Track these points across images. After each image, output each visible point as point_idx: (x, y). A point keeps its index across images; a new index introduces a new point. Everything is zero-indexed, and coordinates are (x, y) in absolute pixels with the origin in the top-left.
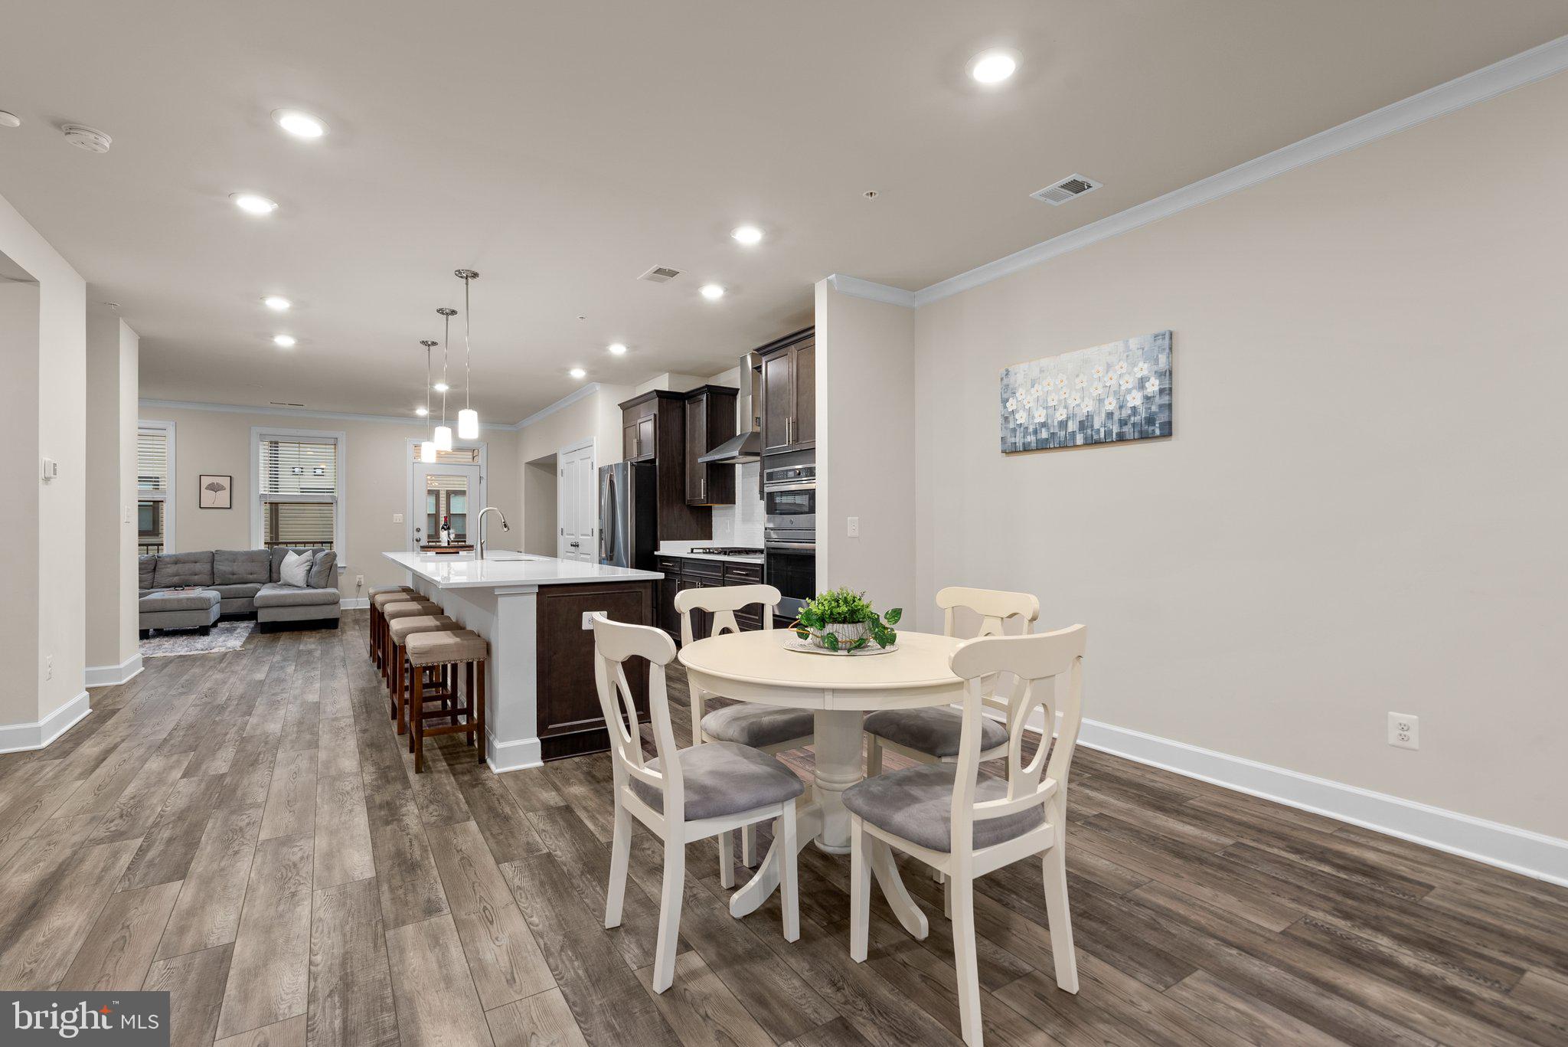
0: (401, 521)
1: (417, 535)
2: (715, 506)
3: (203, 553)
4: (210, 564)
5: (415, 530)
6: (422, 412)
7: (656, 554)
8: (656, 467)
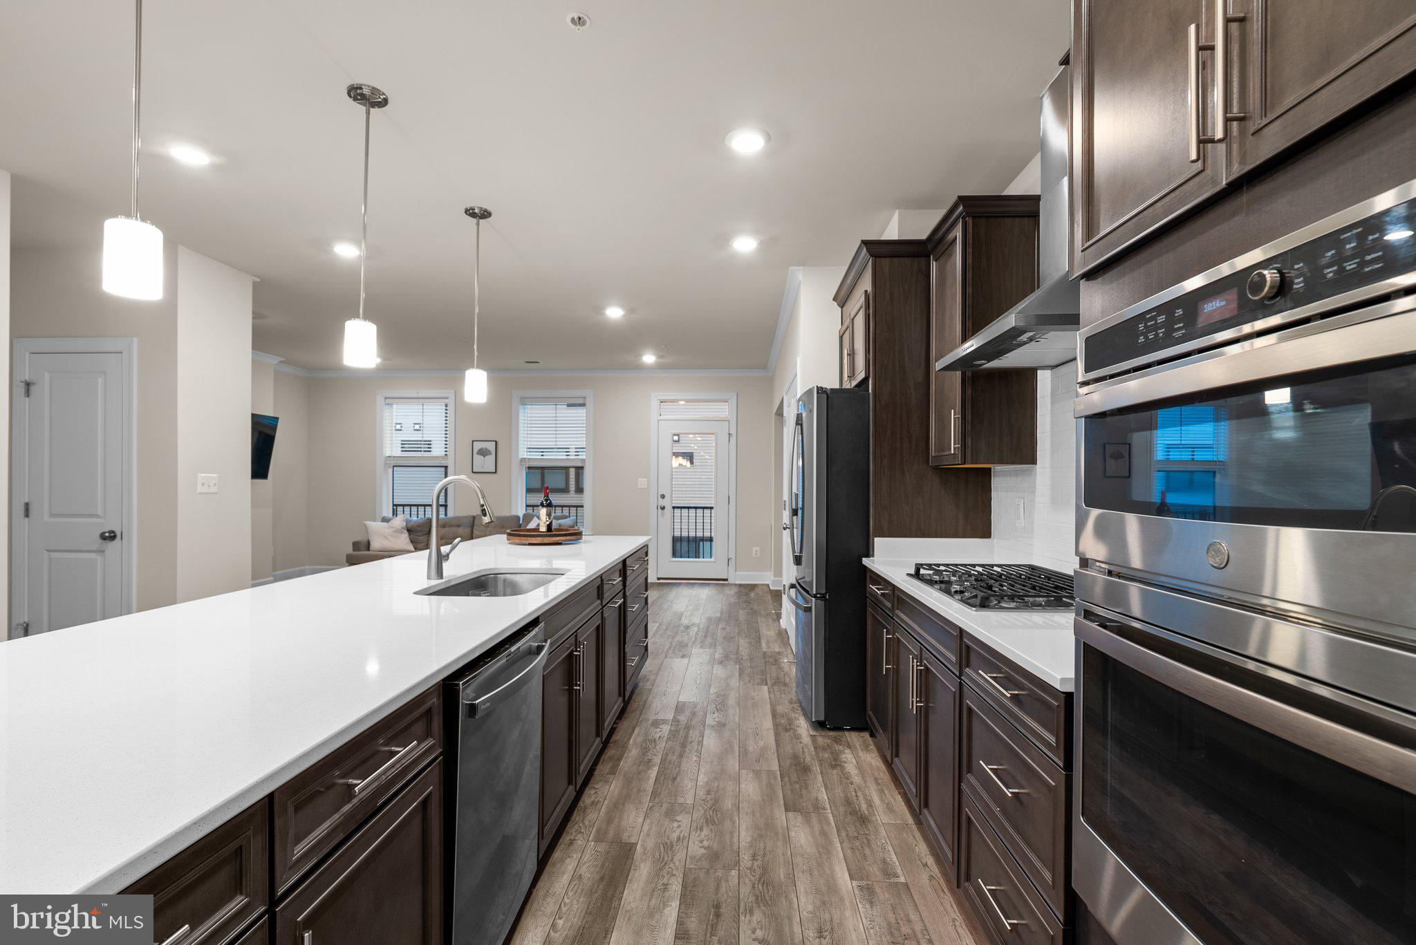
0: (646, 486)
1: (662, 502)
2: (997, 468)
3: (464, 517)
4: (470, 528)
5: (659, 497)
6: (649, 358)
7: (863, 563)
8: (869, 394)
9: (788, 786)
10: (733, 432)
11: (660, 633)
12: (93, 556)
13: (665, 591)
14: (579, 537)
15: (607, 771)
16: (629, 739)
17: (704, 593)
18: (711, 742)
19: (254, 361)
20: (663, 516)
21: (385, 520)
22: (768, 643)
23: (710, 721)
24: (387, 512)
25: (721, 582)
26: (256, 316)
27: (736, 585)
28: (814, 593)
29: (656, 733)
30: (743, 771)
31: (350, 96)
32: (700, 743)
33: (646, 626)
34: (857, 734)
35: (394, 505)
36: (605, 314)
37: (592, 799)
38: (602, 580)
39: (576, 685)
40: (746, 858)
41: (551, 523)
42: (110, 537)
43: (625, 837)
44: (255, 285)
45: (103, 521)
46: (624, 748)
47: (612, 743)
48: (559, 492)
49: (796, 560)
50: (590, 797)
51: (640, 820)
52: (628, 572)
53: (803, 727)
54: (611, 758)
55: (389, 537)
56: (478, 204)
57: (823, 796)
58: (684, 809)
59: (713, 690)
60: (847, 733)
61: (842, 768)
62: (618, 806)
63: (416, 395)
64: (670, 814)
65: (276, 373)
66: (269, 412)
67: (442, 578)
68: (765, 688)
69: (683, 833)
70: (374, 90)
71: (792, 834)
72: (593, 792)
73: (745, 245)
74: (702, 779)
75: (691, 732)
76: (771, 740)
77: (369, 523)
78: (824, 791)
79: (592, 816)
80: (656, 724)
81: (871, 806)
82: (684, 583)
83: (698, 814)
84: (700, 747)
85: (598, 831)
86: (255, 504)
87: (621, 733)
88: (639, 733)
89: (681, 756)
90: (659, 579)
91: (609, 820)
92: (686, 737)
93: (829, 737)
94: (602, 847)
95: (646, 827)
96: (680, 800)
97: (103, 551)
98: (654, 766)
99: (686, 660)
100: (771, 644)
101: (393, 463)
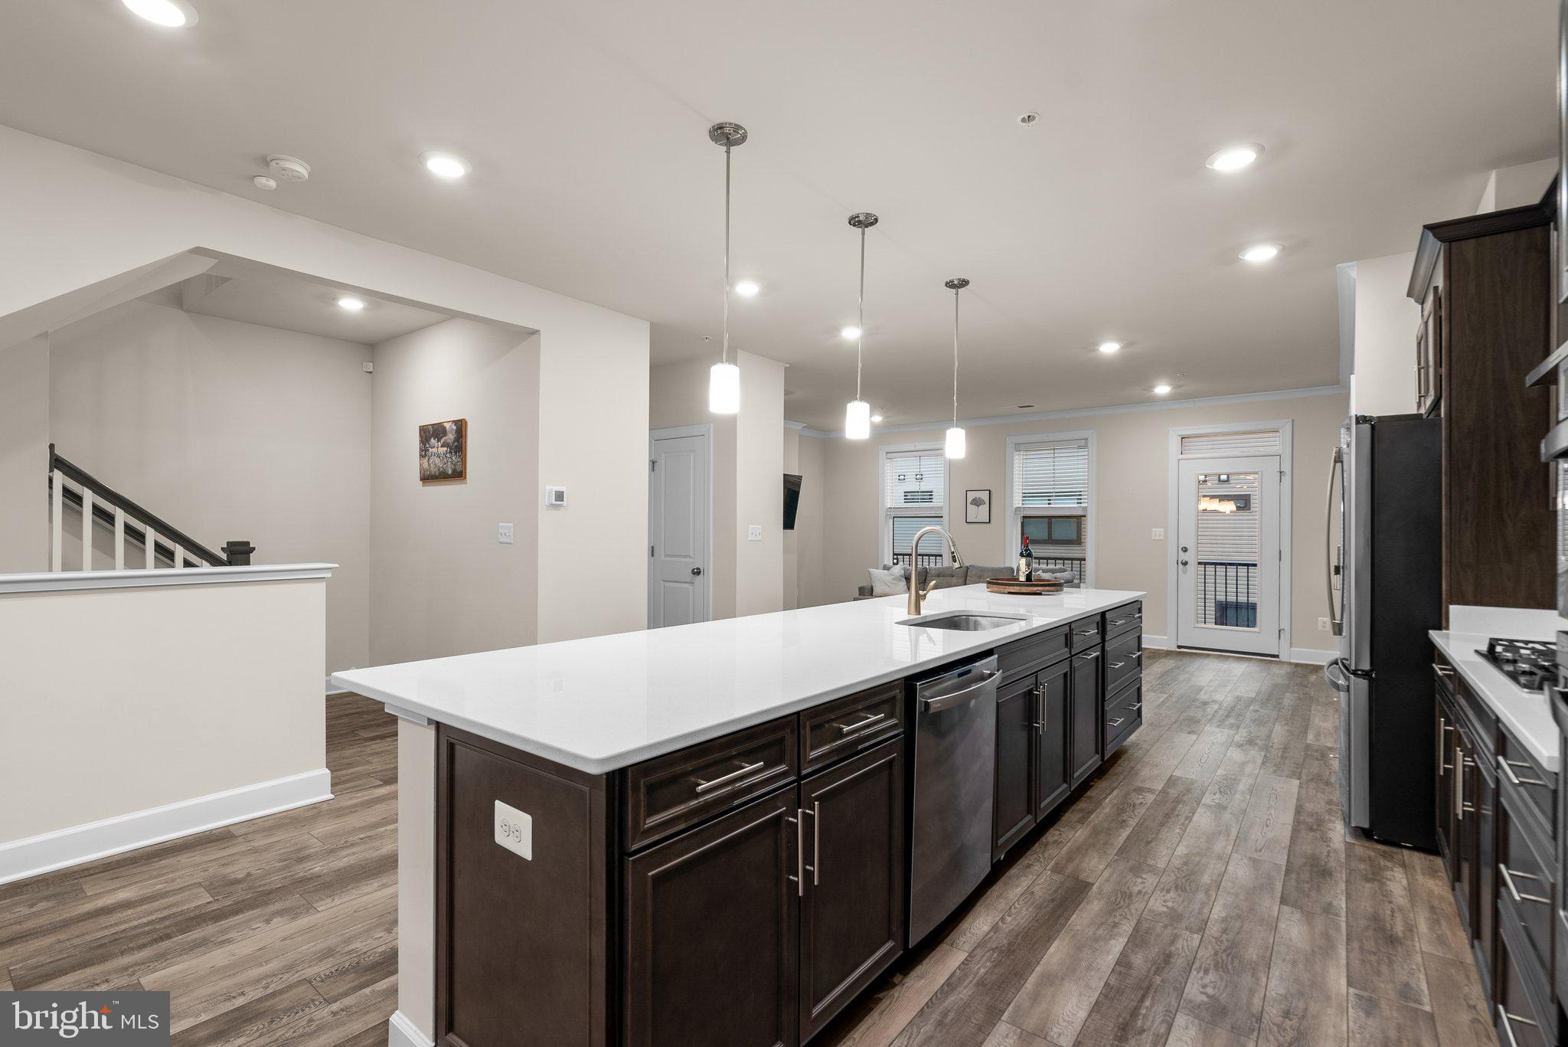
0: (1162, 538)
1: (1183, 557)
4: (963, 578)
5: (1180, 549)
6: (1162, 389)
7: (1430, 636)
8: (1441, 419)
9: (1293, 883)
10: (1286, 468)
11: (1167, 705)
12: (687, 586)
13: (1185, 661)
14: (1059, 588)
15: (1076, 819)
16: (1105, 798)
17: (1239, 668)
18: (1203, 819)
19: (785, 429)
20: (1185, 572)
21: (886, 568)
22: (1318, 735)
23: (1207, 800)
24: (888, 560)
25: (1268, 658)
26: (787, 393)
27: (1290, 664)
28: (1354, 669)
29: (1138, 799)
30: (1236, 855)
31: (850, 224)
32: (1189, 819)
33: (1139, 690)
34: (1422, 855)
35: (894, 554)
36: (1098, 350)
37: (1056, 838)
38: (1071, 629)
39: (1037, 723)
40: (1215, 929)
41: (1030, 573)
42: (697, 572)
43: (1083, 876)
44: (786, 369)
45: (693, 560)
46: (1099, 803)
47: (1086, 797)
48: (1068, 544)
49: (1337, 628)
50: (1053, 835)
51: (1102, 867)
52: (1109, 628)
53: (1338, 833)
54: (1081, 810)
55: (890, 584)
56: (955, 277)
57: (1342, 903)
58: (1153, 870)
59: (1220, 772)
60: (1406, 852)
61: (1382, 884)
62: (1080, 850)
63: (913, 449)
64: (1137, 870)
65: (801, 436)
66: (796, 473)
67: (919, 614)
68: (1296, 782)
69: (1146, 889)
70: (868, 215)
71: (1282, 925)
72: (1057, 833)
73: (1261, 255)
74: (1181, 850)
75: (1180, 806)
76: (1286, 834)
77: (872, 570)
78: (1344, 898)
79: (1052, 851)
80: (1140, 790)
81: (1411, 931)
82: (1215, 655)
83: (1169, 879)
84: (1188, 821)
85: (1057, 864)
86: (786, 551)
87: (1097, 791)
88: (1118, 794)
89: (1162, 824)
90: (1179, 647)
91: (1070, 859)
92: (1174, 809)
93: (1374, 850)
94: (1057, 877)
95: (1106, 874)
96: (1151, 862)
97: (693, 583)
98: (1127, 826)
99: (1194, 737)
100: (1322, 737)
101: (893, 514)
